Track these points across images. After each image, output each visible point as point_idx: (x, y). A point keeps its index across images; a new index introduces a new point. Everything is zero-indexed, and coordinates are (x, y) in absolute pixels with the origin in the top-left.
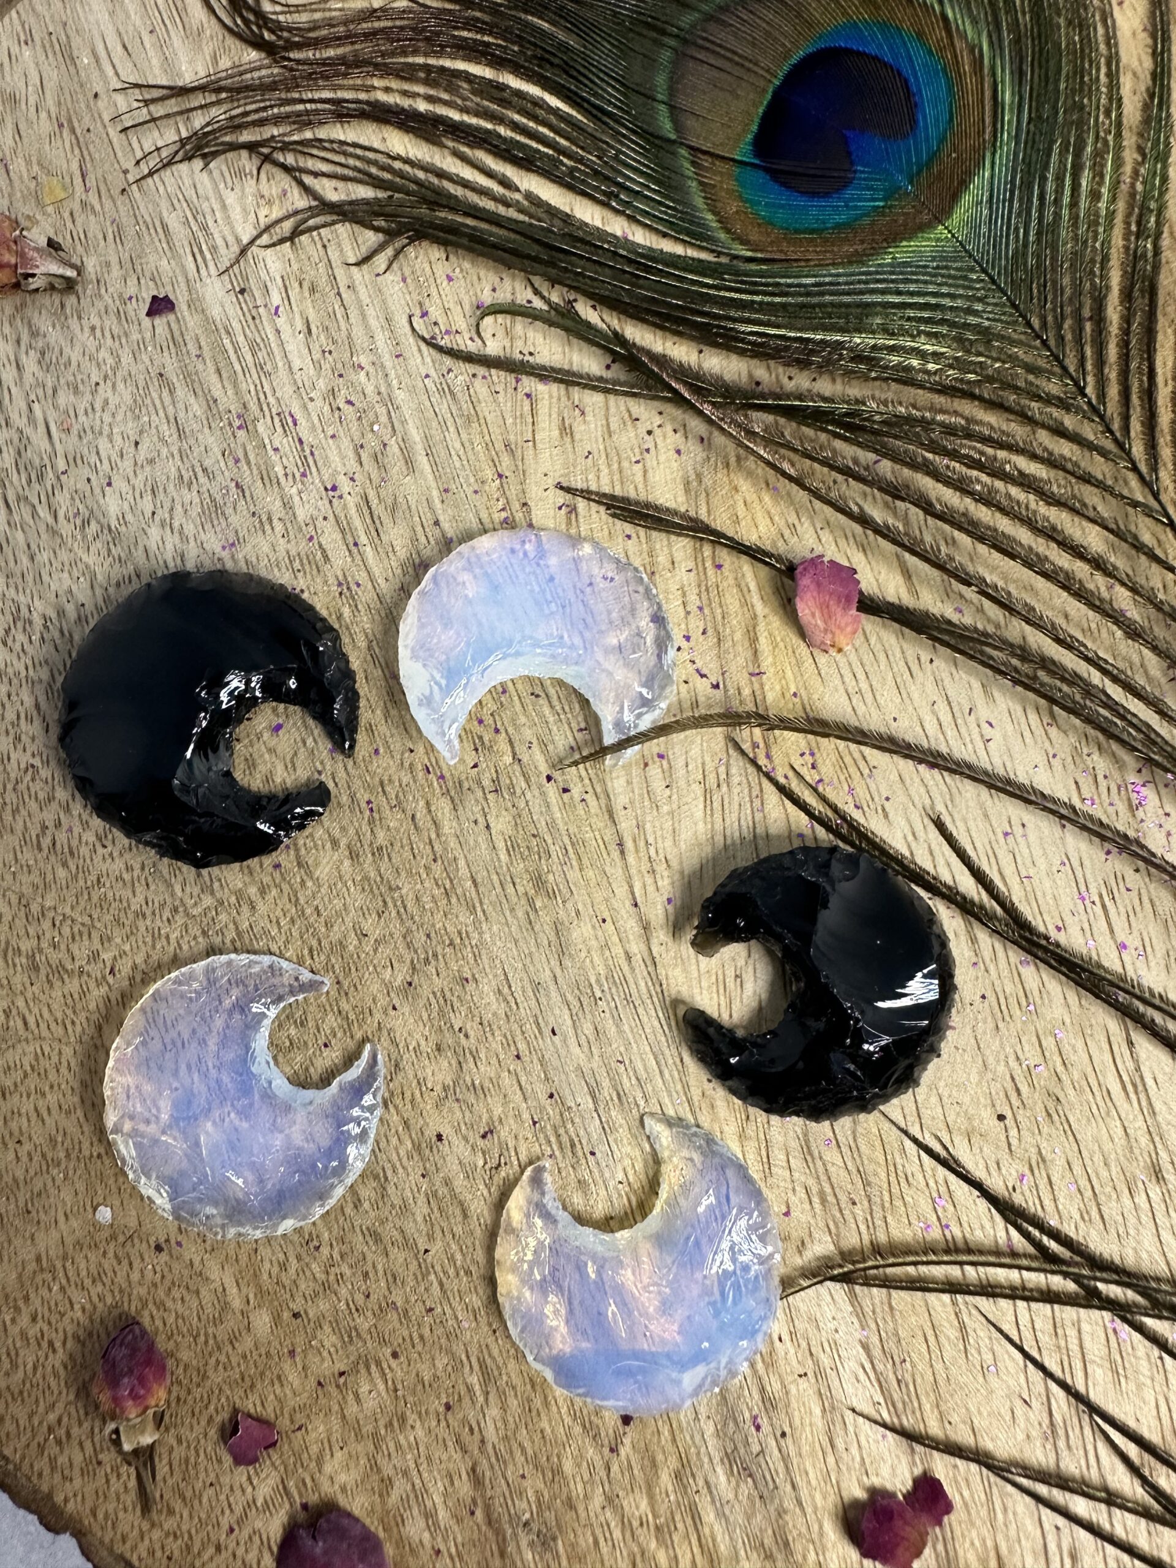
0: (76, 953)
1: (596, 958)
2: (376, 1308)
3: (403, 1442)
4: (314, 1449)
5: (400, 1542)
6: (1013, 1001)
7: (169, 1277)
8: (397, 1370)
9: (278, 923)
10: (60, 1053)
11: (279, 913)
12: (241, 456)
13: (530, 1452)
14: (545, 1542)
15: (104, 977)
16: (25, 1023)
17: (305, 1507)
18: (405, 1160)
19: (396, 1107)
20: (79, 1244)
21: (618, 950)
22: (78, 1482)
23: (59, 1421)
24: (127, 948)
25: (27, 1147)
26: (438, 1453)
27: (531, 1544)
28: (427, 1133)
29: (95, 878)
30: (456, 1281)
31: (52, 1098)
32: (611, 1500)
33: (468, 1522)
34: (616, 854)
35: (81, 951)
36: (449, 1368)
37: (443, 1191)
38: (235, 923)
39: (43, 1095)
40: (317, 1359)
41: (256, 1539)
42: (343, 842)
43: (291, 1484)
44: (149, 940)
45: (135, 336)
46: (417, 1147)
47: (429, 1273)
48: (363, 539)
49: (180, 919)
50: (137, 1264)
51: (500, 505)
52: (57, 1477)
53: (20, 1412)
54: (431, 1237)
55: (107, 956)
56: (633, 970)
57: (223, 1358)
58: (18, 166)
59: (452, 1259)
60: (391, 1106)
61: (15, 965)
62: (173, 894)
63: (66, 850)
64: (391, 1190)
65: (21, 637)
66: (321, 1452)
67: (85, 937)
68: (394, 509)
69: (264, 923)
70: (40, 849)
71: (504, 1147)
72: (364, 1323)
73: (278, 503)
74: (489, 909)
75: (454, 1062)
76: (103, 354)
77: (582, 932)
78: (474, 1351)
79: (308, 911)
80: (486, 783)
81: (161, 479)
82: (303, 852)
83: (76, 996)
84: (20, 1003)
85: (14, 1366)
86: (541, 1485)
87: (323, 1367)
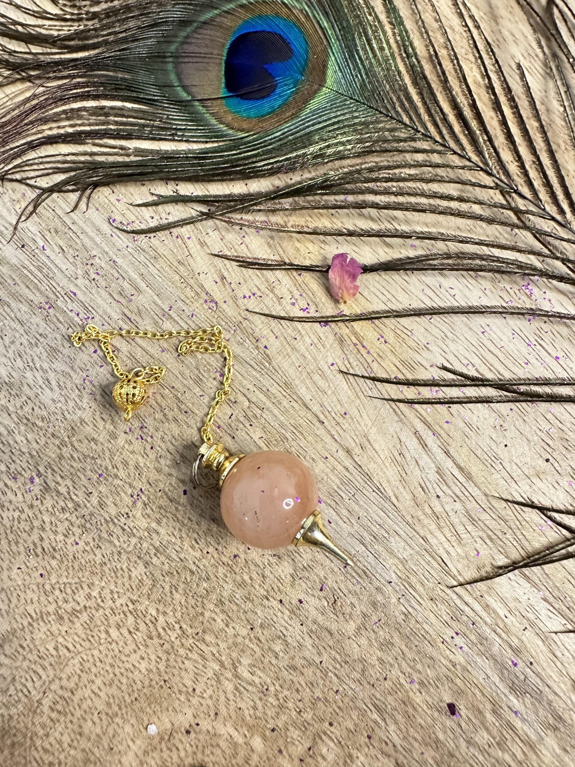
0: (79, 599)
1: (333, 478)
2: (310, 704)
7: (200, 745)
8: (335, 731)
9: (173, 534)
10: (93, 656)
11: (172, 529)
13: (419, 738)
15: (98, 605)
16: (68, 649)
18: (289, 621)
19: (272, 597)
20: (146, 753)
21: (340, 468)
24: (103, 584)
25: (96, 713)
28: (293, 602)
29: (72, 557)
30: (342, 670)
31: (99, 682)
32: (469, 742)
35: (80, 597)
36: (361, 717)
37: (314, 627)
38: (152, 545)
39: (93, 682)
40: (294, 747)
44: (113, 574)
46: (292, 612)
47: (327, 673)
49: (124, 557)
54: (320, 654)
55: (95, 594)
56: (351, 474)
59: (335, 659)
60: (270, 598)
61: (49, 622)
62: (115, 546)
63: (51, 550)
64: (289, 640)
67: (80, 589)
68: (140, 314)
69: (167, 538)
70: (37, 556)
71: (333, 590)
72: (308, 716)
75: (290, 561)
77: (320, 468)
78: (367, 701)
79: (186, 521)
80: (242, 419)
82: (170, 494)
83: (88, 622)
84: (60, 640)
86: (433, 753)
87: (299, 750)
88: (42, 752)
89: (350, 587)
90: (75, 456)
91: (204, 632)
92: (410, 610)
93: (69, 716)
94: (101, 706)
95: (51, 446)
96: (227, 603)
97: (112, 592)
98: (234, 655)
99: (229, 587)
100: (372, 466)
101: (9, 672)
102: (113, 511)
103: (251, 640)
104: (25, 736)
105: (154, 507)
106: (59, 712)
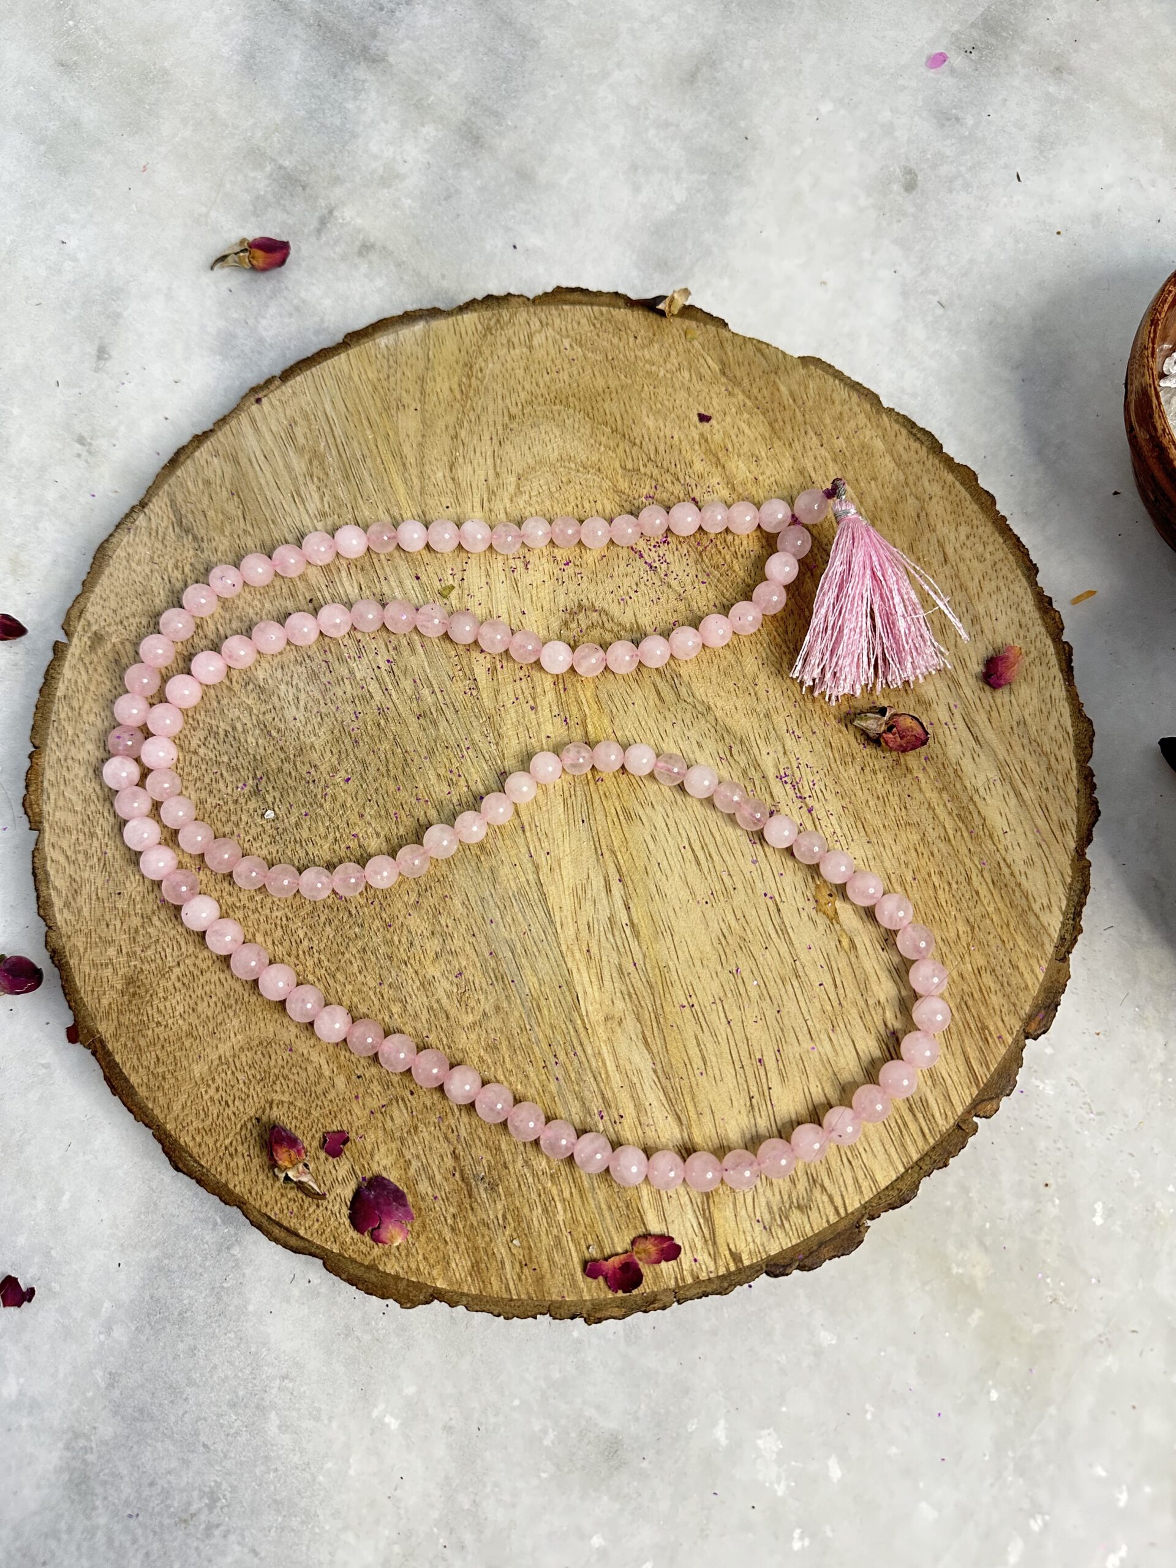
1: (511, 883)
3: (416, 1140)
4: (369, 1148)
5: (415, 1194)
6: (719, 892)
7: (291, 1062)
8: (413, 1101)
12: (327, 648)
13: (483, 1139)
14: (492, 1187)
17: (364, 1179)
20: (242, 1049)
21: (523, 879)
22: (241, 1176)
23: (231, 1143)
25: (214, 999)
26: (435, 1144)
27: (486, 1189)
28: (427, 977)
32: (526, 1162)
33: (452, 1180)
34: (520, 832)
37: (436, 1006)
40: (370, 1099)
41: (338, 1199)
42: (382, 834)
43: (357, 1168)
45: (272, 593)
46: (422, 984)
48: (390, 687)
50: (273, 1057)
51: (459, 667)
52: (230, 1175)
53: (210, 1141)
54: (430, 1030)
56: (531, 888)
57: (320, 1103)
58: (211, 513)
59: (441, 1041)
65: (213, 741)
66: (373, 1149)
68: (405, 673)
71: (467, 981)
73: (347, 671)
74: (457, 863)
75: (441, 940)
76: (256, 602)
77: (505, 871)
81: (286, 662)
85: (206, 1115)
86: (490, 1158)
87: (374, 1103)
88: (155, 1010)
89: (484, 986)
90: (293, 774)
91: (338, 969)
92: (528, 1027)
93: (191, 992)
94: (221, 993)
95: (276, 757)
96: (369, 953)
97: (273, 902)
98: (355, 1000)
99: (378, 940)
100: (551, 890)
101: (156, 933)
102: (305, 834)
103: (375, 993)
104: (147, 992)
105: (343, 846)
106: (184, 984)
